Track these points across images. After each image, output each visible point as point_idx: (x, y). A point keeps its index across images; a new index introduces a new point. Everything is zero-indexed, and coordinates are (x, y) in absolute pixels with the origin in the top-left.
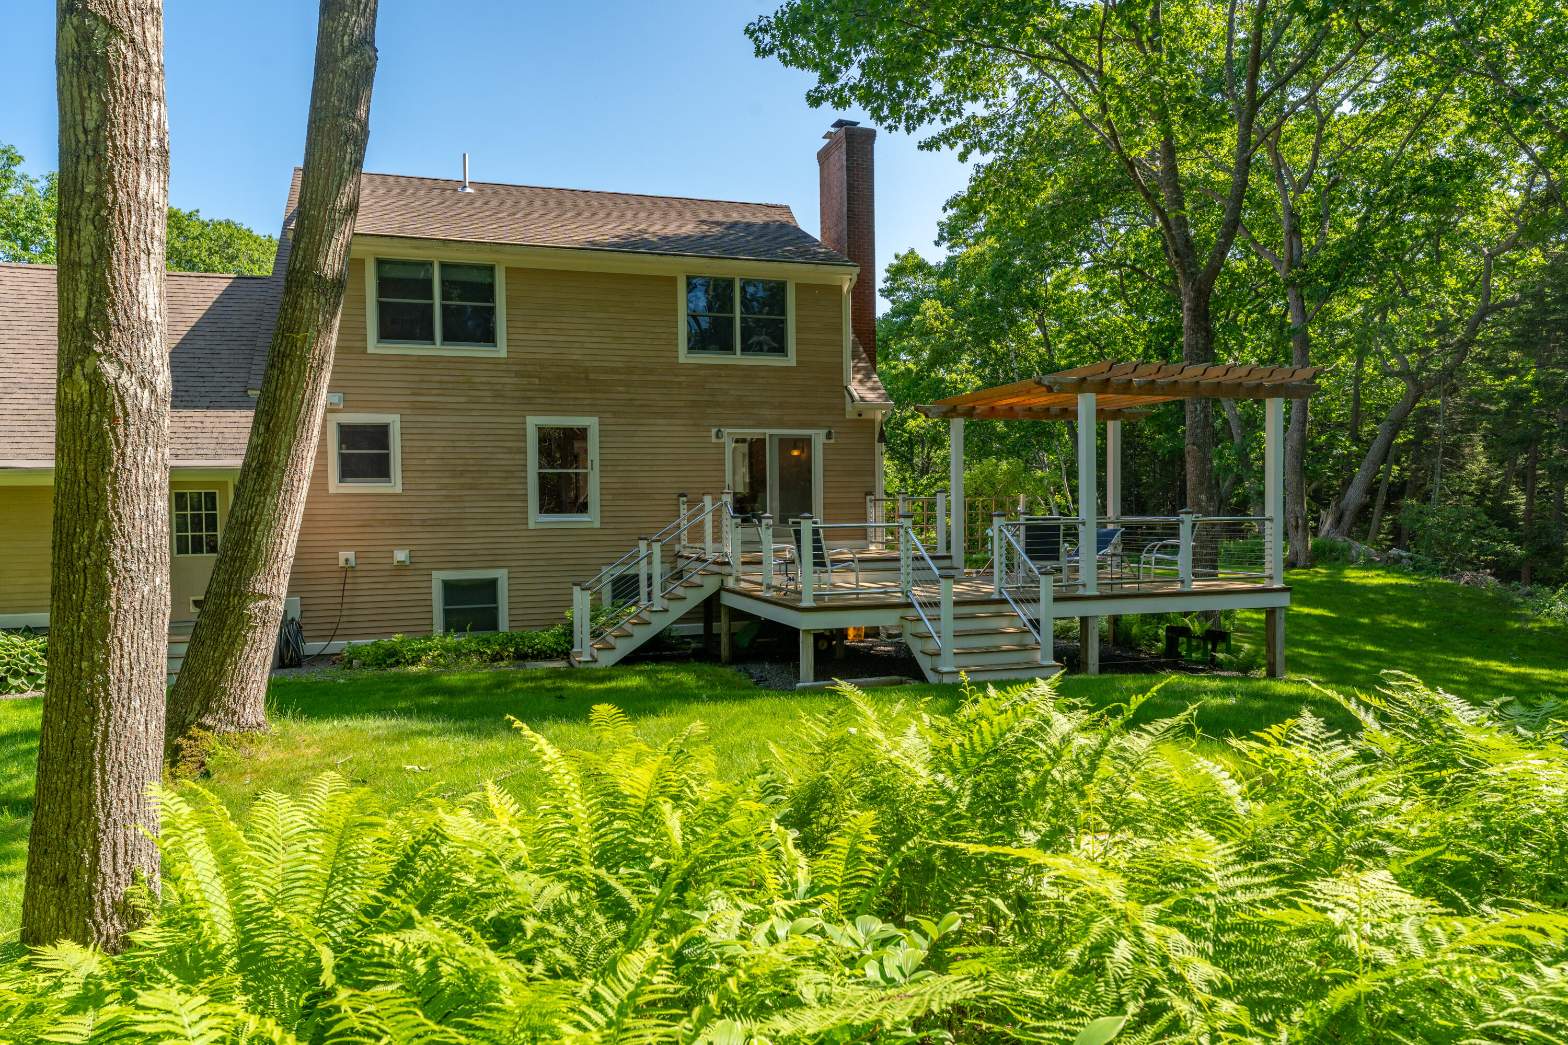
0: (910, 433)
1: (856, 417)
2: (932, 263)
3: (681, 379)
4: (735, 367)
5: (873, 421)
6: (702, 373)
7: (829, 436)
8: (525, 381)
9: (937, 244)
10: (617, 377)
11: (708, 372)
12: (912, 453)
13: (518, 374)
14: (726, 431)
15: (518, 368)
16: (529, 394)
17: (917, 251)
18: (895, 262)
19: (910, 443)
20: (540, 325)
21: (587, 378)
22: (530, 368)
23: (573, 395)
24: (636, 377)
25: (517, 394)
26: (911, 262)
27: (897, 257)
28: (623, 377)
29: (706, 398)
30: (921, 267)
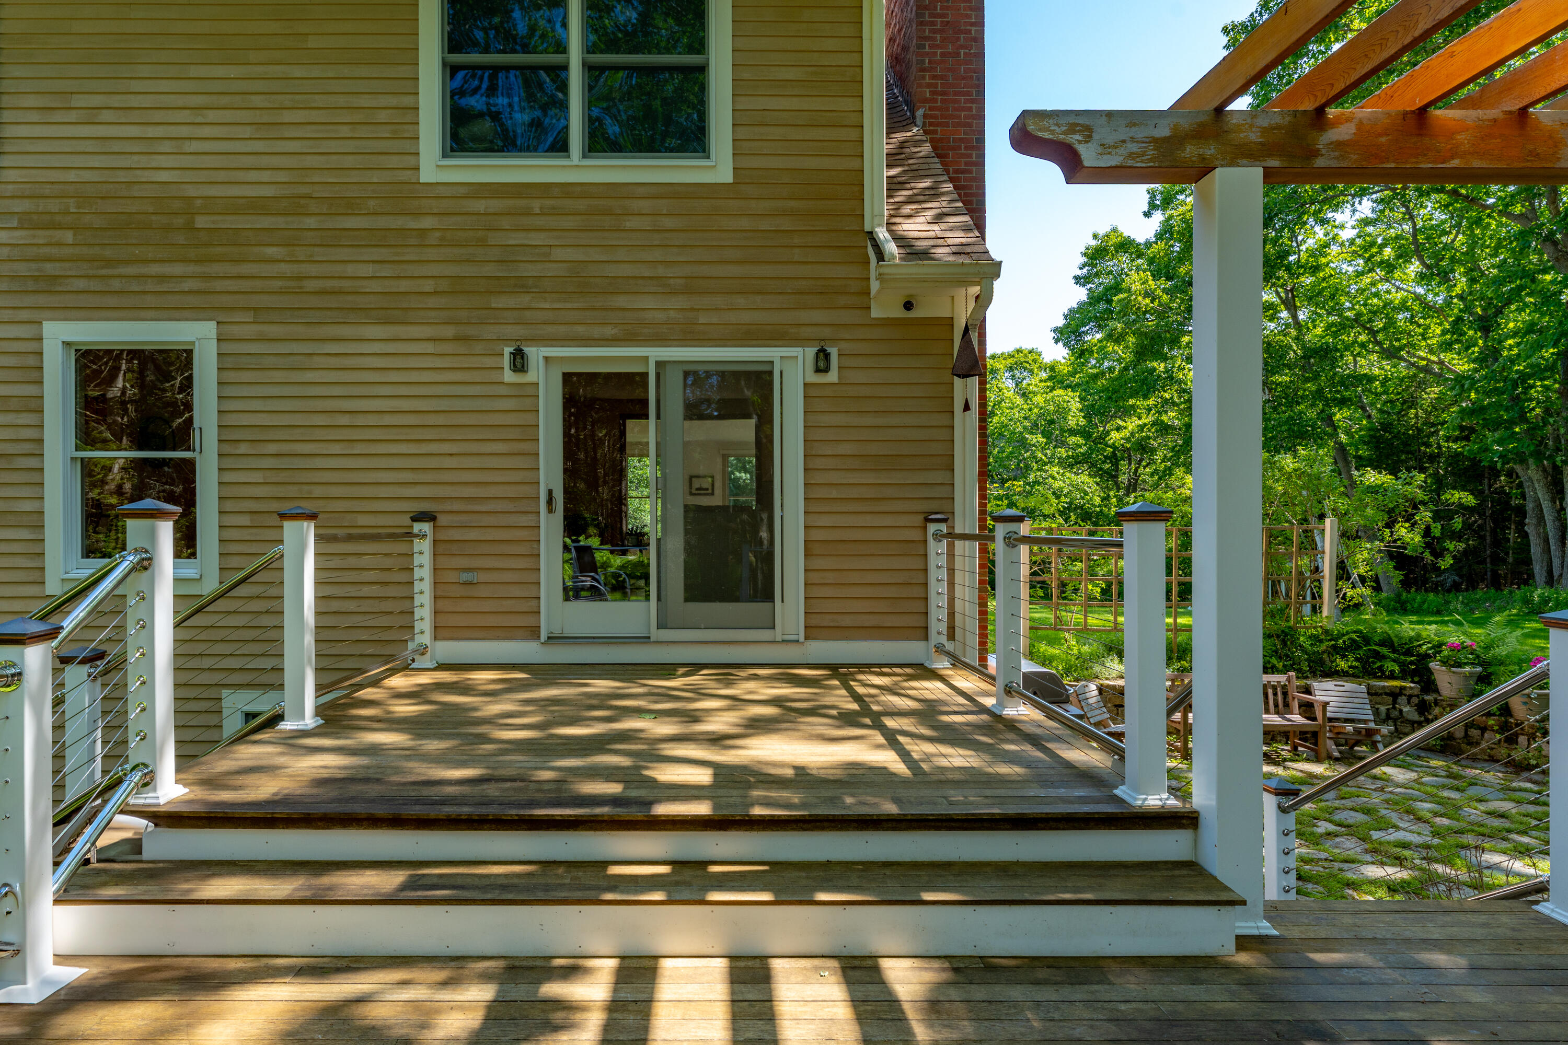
0: (1113, 446)
1: (898, 312)
2: (1140, 239)
3: (427, 223)
4: (567, 190)
5: (949, 323)
6: (480, 206)
7: (822, 362)
8: (42, 236)
9: (1147, 214)
10: (265, 222)
11: (495, 205)
12: (1117, 470)
13: (27, 222)
14: (536, 354)
15: (19, 206)
16: (50, 268)
17: (1120, 229)
18: (1094, 243)
19: (1114, 459)
20: (80, 101)
21: (190, 228)
22: (53, 206)
23: (155, 269)
24: (311, 222)
25: (22, 269)
26: (1114, 240)
27: (1095, 236)
28: (280, 222)
29: (489, 270)
30: (1126, 245)
